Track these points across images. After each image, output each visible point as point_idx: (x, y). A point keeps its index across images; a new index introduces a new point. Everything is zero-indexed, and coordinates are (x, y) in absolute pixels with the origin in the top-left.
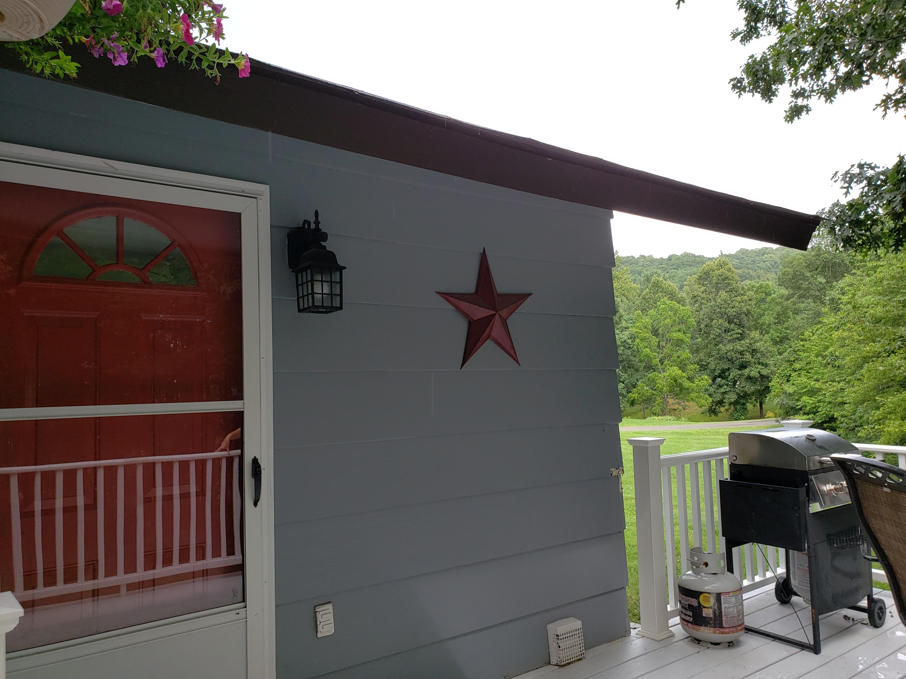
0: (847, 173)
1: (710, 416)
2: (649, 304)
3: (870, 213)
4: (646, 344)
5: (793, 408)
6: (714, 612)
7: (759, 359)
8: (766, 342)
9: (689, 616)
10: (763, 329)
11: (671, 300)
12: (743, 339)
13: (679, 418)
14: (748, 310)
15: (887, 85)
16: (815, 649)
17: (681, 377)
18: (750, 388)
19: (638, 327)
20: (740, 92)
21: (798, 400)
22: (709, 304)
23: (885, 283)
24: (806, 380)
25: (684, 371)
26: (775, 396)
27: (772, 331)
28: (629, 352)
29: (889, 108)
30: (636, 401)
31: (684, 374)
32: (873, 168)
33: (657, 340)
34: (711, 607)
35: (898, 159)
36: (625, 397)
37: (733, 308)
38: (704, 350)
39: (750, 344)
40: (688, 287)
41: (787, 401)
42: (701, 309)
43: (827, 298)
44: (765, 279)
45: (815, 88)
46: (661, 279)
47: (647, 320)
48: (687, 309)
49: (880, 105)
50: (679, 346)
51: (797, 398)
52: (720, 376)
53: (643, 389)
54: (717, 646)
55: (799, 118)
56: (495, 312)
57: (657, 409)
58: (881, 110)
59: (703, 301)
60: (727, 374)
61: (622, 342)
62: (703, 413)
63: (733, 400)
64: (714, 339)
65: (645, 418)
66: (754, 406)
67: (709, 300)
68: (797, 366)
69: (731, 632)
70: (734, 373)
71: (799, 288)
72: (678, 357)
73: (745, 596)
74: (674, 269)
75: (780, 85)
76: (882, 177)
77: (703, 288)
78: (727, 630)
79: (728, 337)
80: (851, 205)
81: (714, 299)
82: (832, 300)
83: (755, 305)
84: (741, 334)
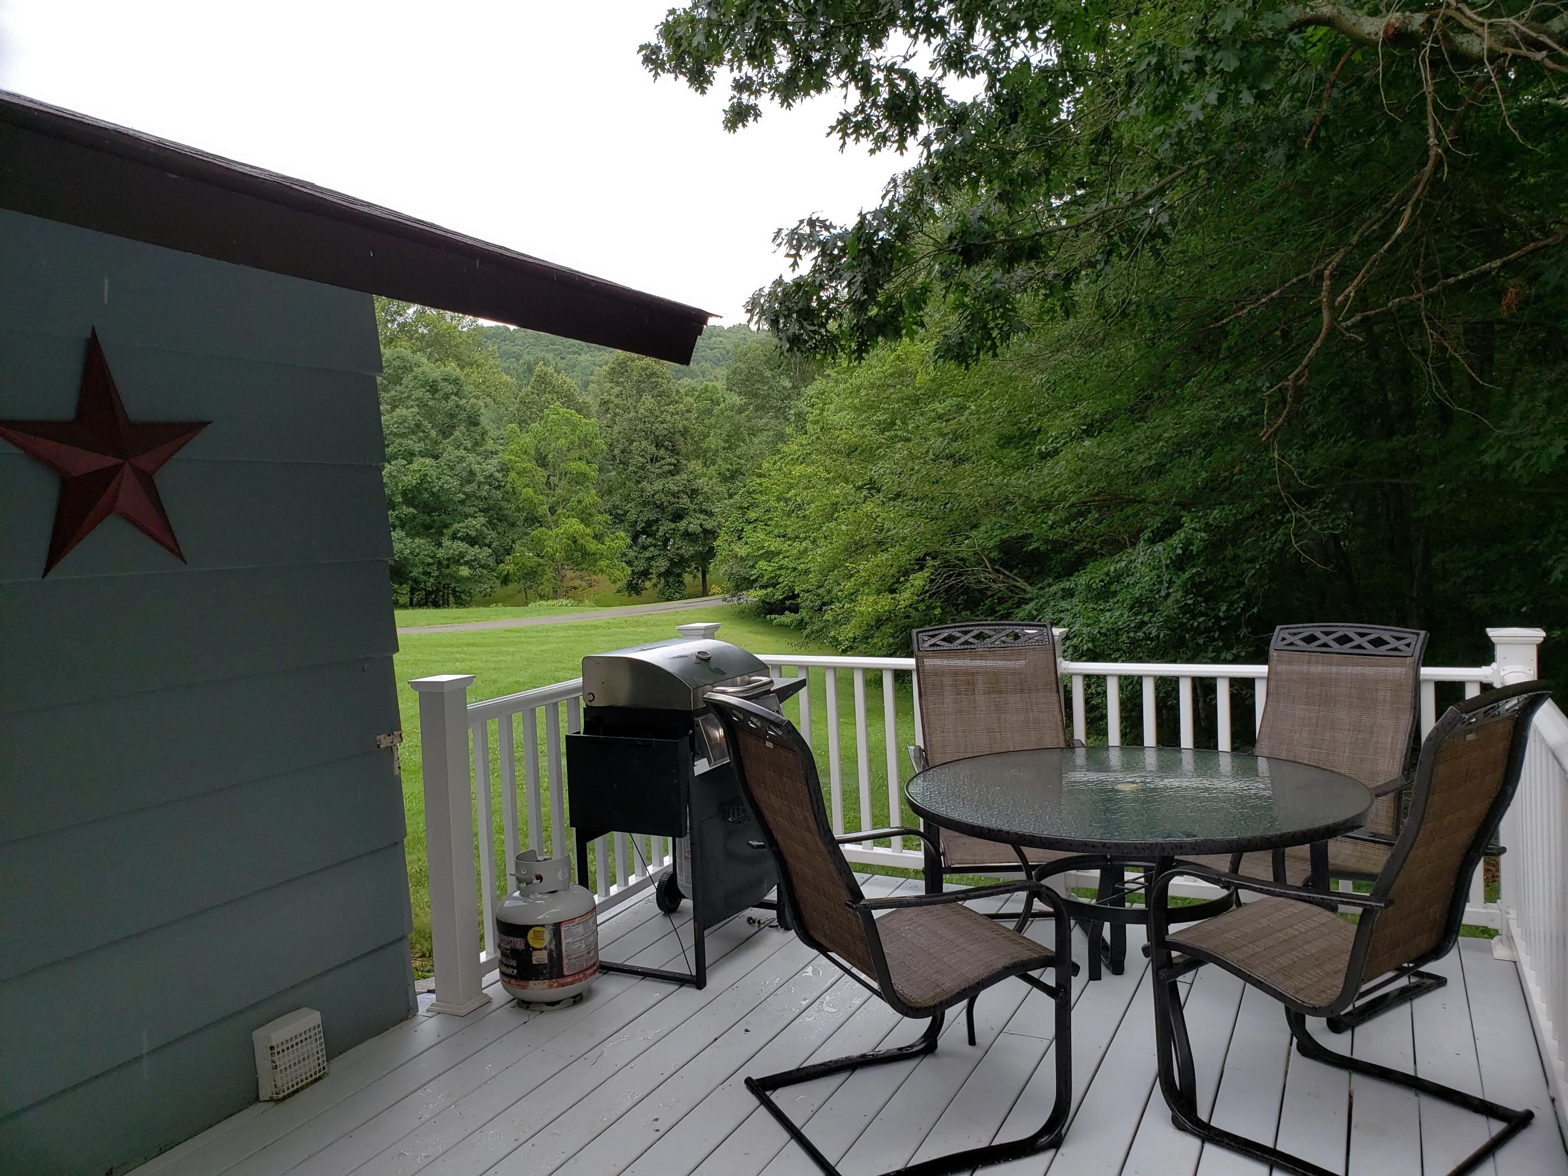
0: (794, 232)
1: (630, 596)
2: (532, 413)
3: (824, 298)
4: (526, 480)
5: (746, 579)
6: (550, 955)
7: (701, 503)
8: (711, 479)
9: (512, 967)
10: (707, 458)
11: (568, 408)
12: (678, 473)
13: (580, 602)
14: (685, 428)
15: (845, 97)
16: (698, 981)
17: (583, 536)
18: (688, 550)
19: (512, 451)
20: (655, 68)
21: (753, 567)
22: (626, 416)
23: (863, 392)
24: (763, 537)
25: (587, 526)
26: (722, 562)
27: (720, 462)
28: (499, 494)
29: (848, 135)
30: (510, 577)
31: (588, 530)
32: (827, 228)
33: (545, 473)
34: (545, 948)
35: (858, 219)
36: (494, 570)
37: (662, 423)
38: (620, 491)
39: (689, 481)
40: (595, 385)
41: (738, 569)
42: (615, 423)
43: (792, 412)
44: (712, 377)
45: (766, 80)
46: (550, 370)
47: (527, 439)
48: (591, 424)
49: (836, 127)
50: (580, 484)
51: (751, 564)
52: (643, 532)
53: (522, 555)
54: (557, 1007)
55: (744, 126)
56: (121, 461)
57: (547, 588)
58: (836, 136)
59: (617, 410)
60: (654, 528)
61: (486, 477)
62: (619, 591)
63: (663, 569)
64: (636, 473)
65: (526, 604)
66: (695, 577)
67: (626, 410)
68: (752, 515)
69: (576, 980)
70: (665, 527)
71: (756, 395)
72: (580, 502)
73: (600, 918)
74: (574, 353)
75: (715, 67)
76: (839, 244)
77: (618, 389)
78: (569, 980)
79: (653, 469)
80: (799, 284)
81: (635, 407)
82: (799, 415)
83: (697, 418)
84: (674, 465)
